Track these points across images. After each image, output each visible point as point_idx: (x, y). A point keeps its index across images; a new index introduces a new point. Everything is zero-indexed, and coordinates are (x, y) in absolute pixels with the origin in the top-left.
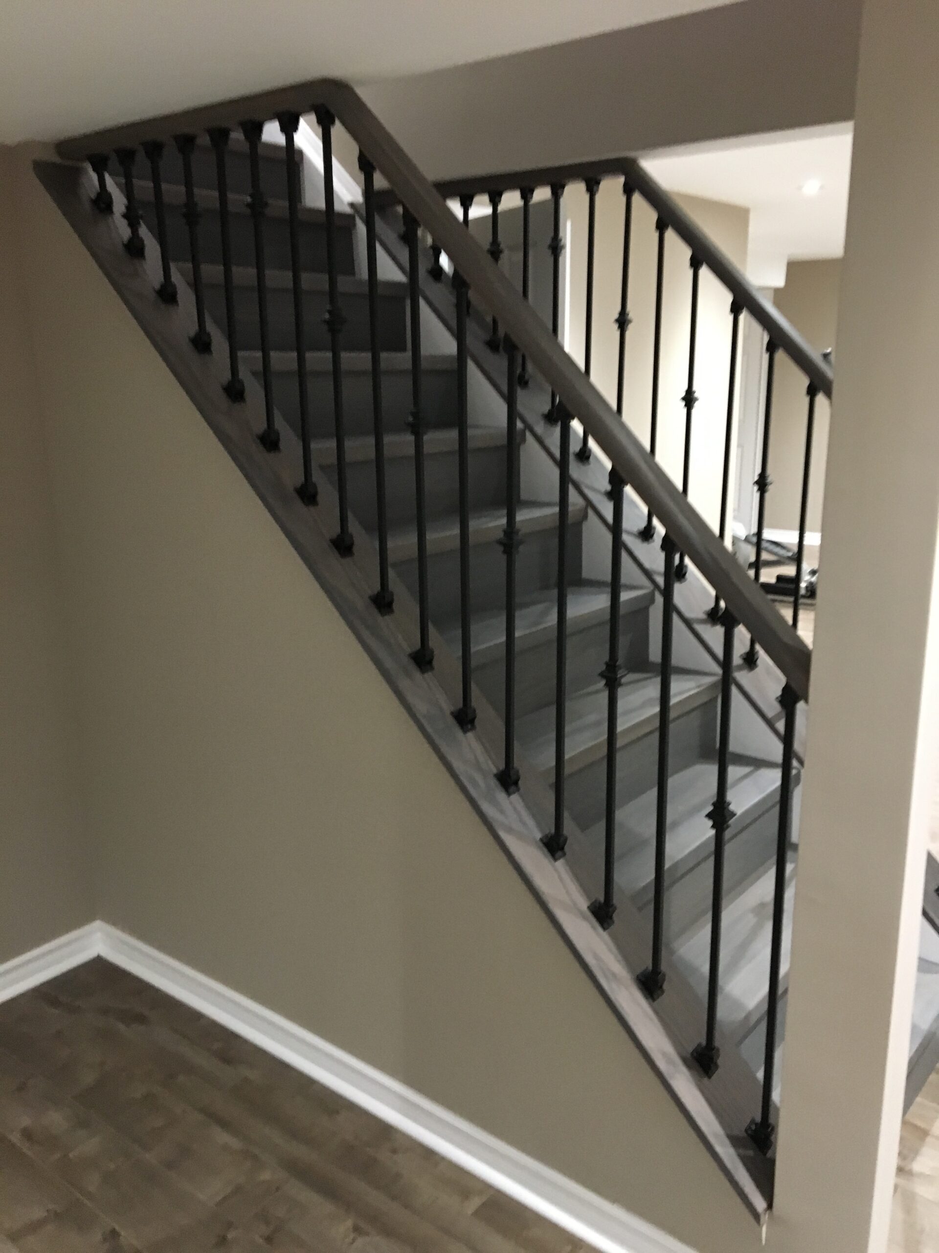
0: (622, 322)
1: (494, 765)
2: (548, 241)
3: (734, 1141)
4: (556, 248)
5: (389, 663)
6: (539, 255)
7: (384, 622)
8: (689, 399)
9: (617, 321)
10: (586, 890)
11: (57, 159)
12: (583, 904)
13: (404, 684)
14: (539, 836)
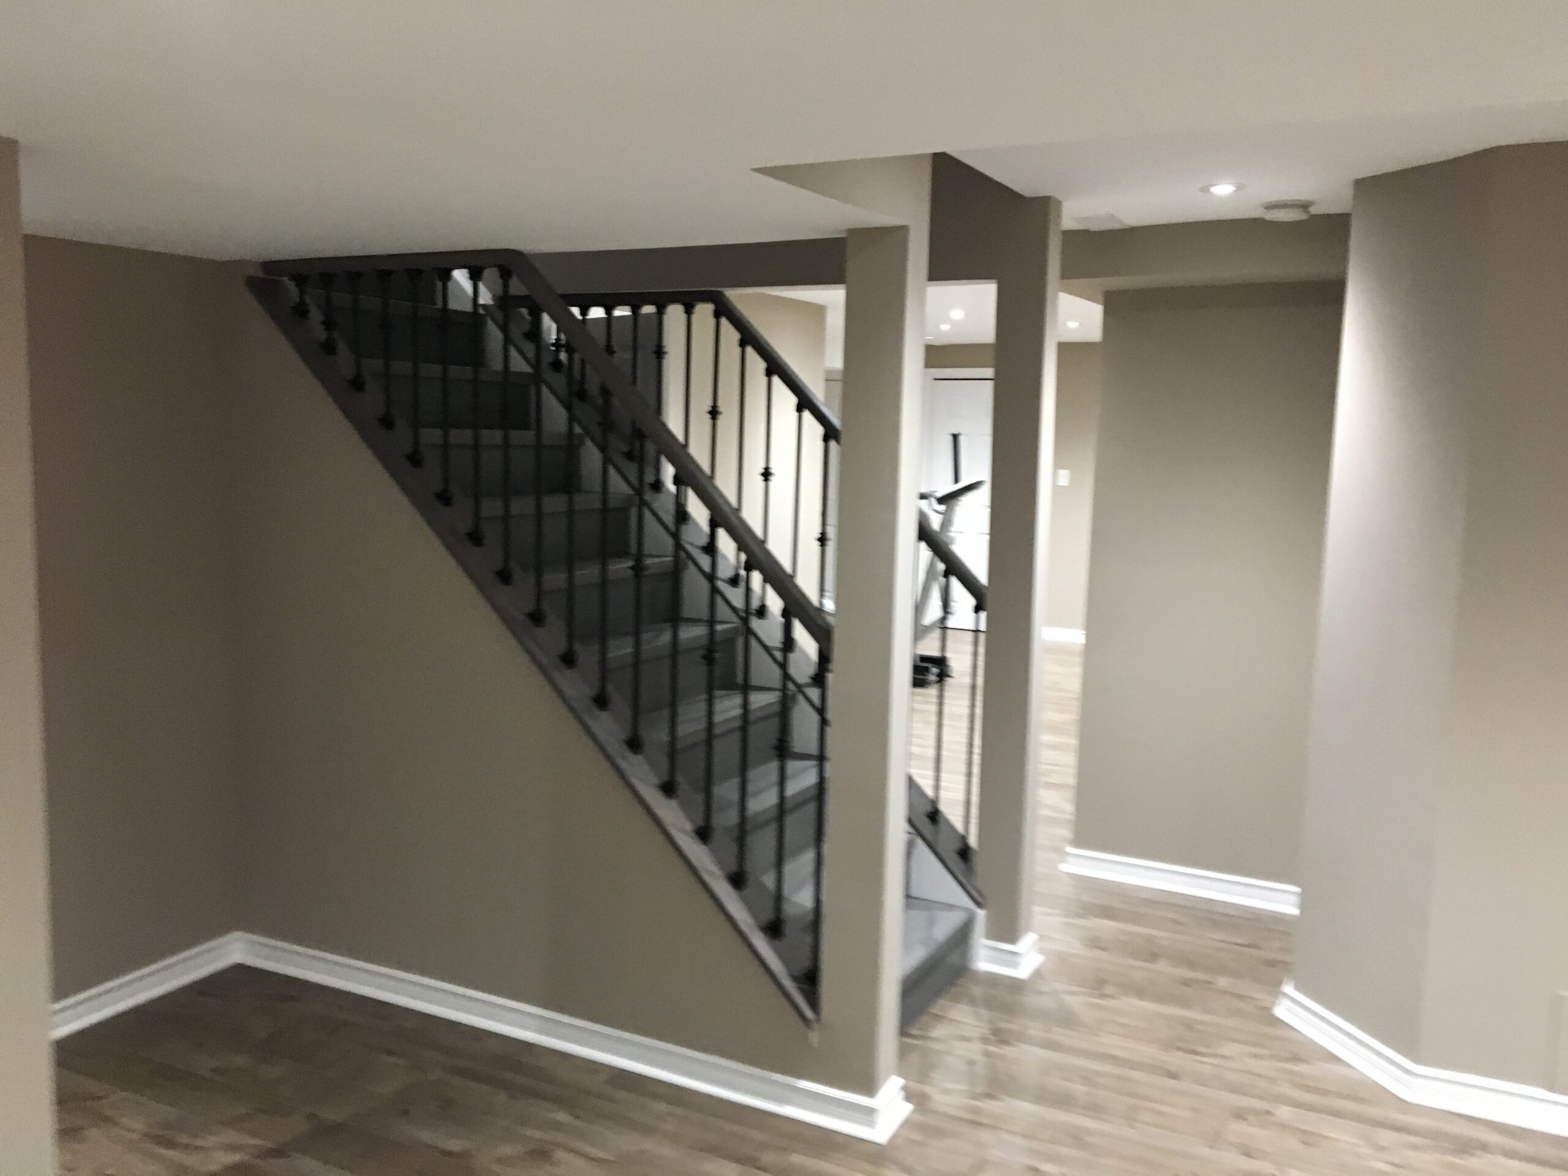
0: (714, 413)
1: (624, 735)
2: (654, 348)
3: (795, 979)
4: (659, 353)
5: (545, 661)
6: (645, 357)
7: (539, 632)
8: (767, 474)
9: (710, 413)
10: (690, 817)
11: (261, 275)
12: (688, 826)
13: (556, 675)
14: (656, 781)
